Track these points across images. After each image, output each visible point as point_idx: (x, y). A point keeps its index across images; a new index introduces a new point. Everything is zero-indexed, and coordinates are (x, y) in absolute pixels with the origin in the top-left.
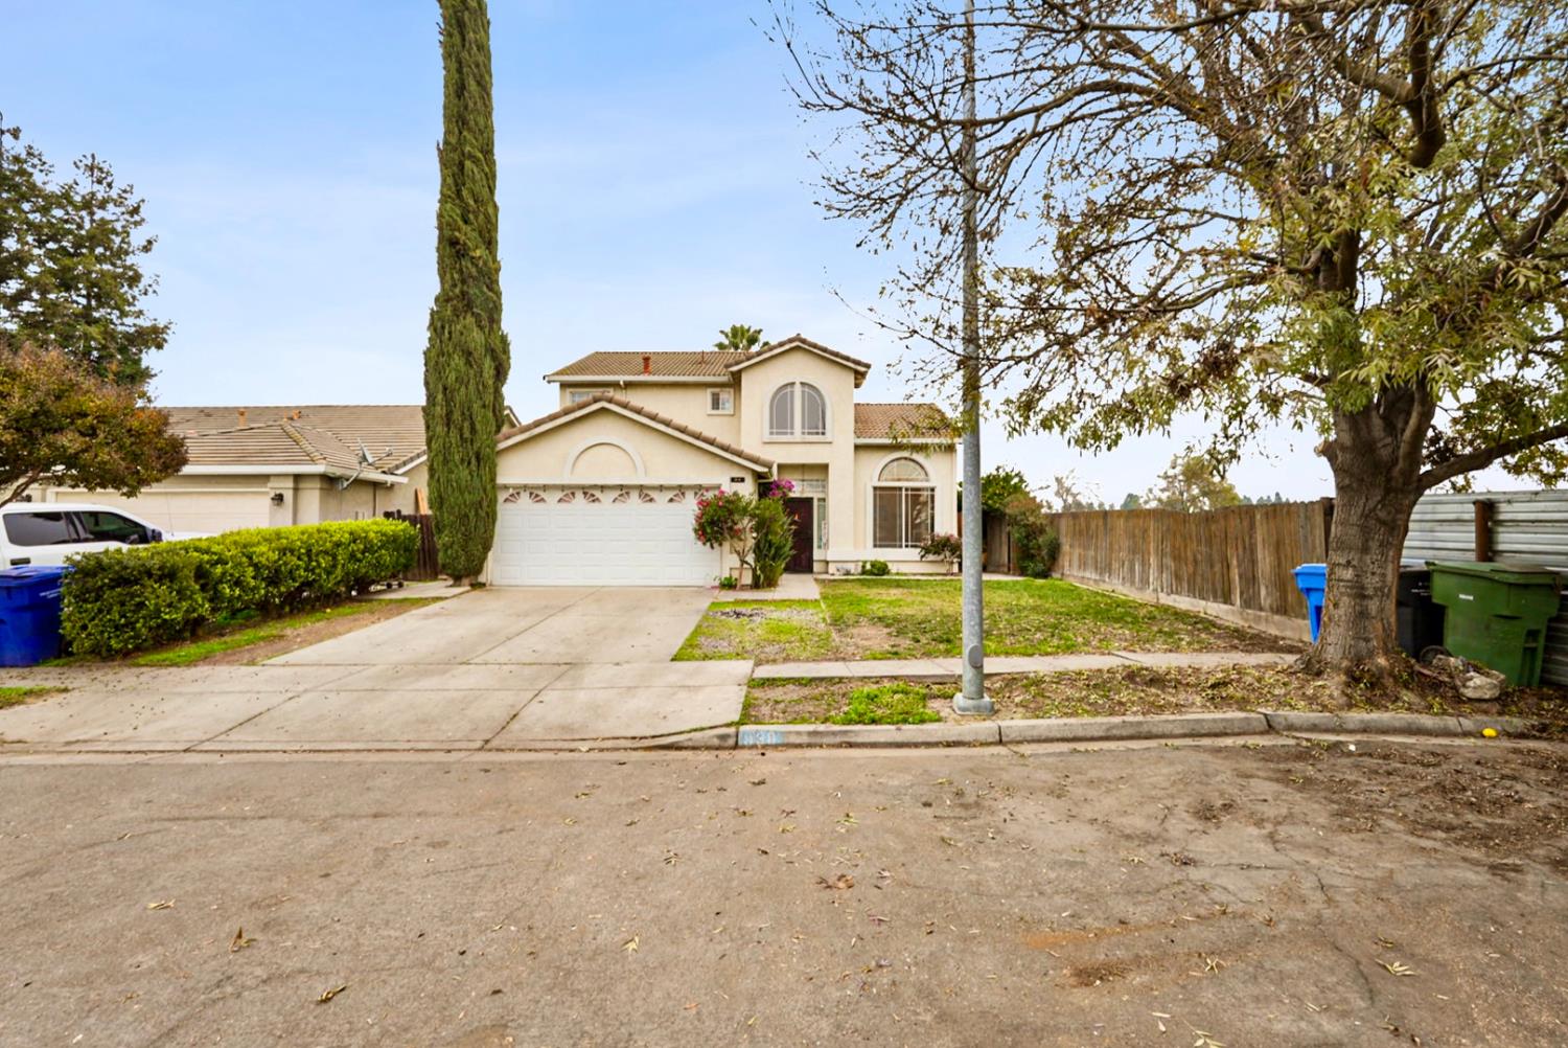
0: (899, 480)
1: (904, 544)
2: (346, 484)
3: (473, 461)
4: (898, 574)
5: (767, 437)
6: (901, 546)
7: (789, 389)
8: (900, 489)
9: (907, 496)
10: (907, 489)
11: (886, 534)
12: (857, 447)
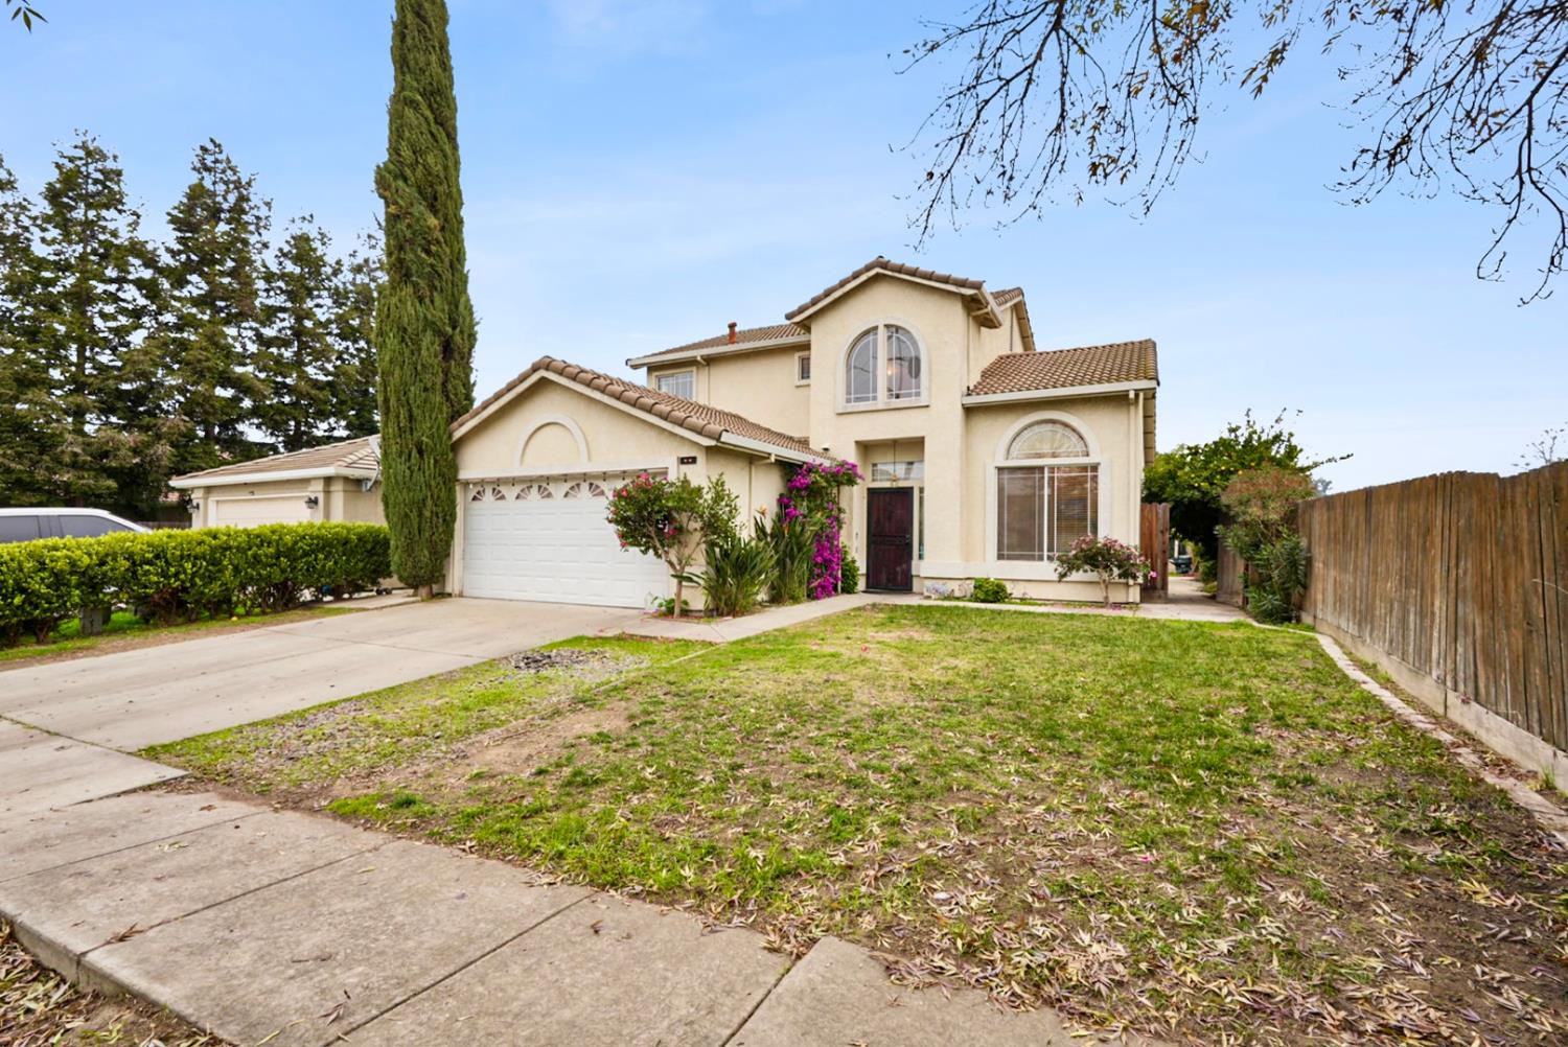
0: (1040, 456)
1: (1046, 553)
2: (370, 484)
3: (414, 453)
4: (1023, 600)
5: (842, 406)
6: (1041, 558)
7: (871, 337)
8: (1041, 469)
9: (1051, 479)
10: (1052, 469)
11: (1017, 539)
12: (969, 411)
